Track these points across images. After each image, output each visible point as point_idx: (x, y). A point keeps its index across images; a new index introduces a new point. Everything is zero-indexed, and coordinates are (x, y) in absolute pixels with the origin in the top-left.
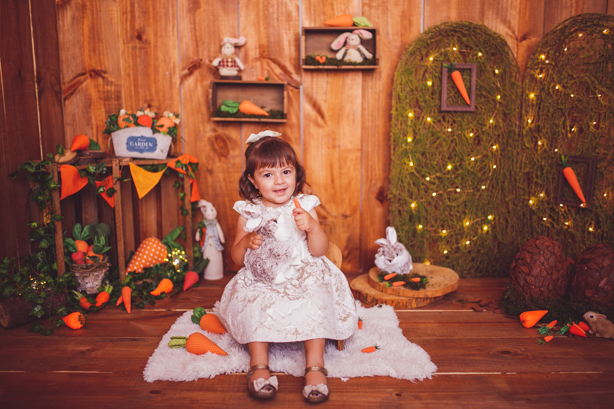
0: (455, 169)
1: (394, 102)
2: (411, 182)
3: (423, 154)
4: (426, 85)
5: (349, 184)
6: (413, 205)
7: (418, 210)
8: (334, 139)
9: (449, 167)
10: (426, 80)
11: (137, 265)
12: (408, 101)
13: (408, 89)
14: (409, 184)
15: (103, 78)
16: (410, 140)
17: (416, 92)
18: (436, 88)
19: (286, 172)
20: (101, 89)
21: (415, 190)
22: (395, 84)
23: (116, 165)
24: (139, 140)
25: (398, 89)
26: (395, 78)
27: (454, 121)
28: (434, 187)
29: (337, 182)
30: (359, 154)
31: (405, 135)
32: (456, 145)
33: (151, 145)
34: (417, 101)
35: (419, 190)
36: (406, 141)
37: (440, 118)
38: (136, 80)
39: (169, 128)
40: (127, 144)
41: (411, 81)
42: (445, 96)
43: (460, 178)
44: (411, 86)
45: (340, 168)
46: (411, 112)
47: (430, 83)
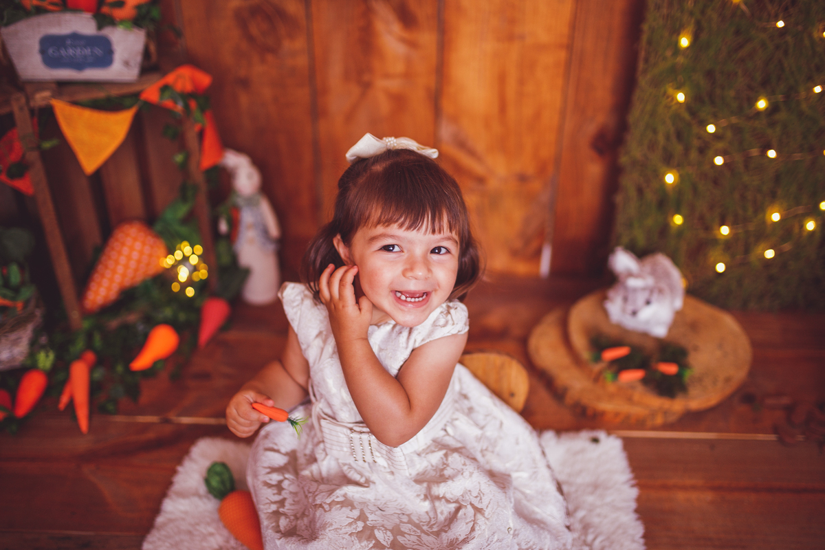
0: (773, 109)
2: (672, 130)
3: (710, 74)
5: (537, 116)
6: (670, 178)
7: (678, 188)
8: (512, 22)
9: (762, 104)
11: (103, 290)
14: (668, 138)
16: (684, 42)
21: (678, 148)
23: (21, 109)
24: (69, 42)
28: (720, 145)
29: (512, 113)
30: (563, 55)
31: (677, 32)
32: (786, 52)
33: (98, 51)
35: (687, 150)
36: (677, 43)
40: (43, 52)
43: (778, 129)
45: (521, 82)
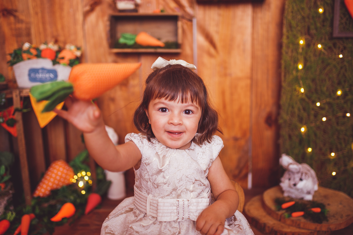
0: (345, 94)
1: (285, 30)
2: (301, 107)
3: (313, 80)
4: (317, 12)
5: (240, 109)
6: (303, 130)
7: (307, 133)
8: (225, 68)
9: (339, 93)
10: (317, 8)
12: (299, 28)
13: (299, 17)
14: (299, 110)
15: (15, 17)
16: (300, 67)
17: (307, 20)
18: (327, 15)
19: (187, 112)
20: (13, 26)
21: (305, 115)
22: (286, 12)
23: (16, 96)
24: (40, 71)
25: (290, 17)
26: (286, 7)
27: (345, 48)
28: (323, 112)
29: (228, 108)
30: (248, 82)
31: (296, 62)
32: (346, 70)
33: (52, 76)
34: (309, 29)
35: (309, 115)
36: (297, 68)
37: (331, 45)
38: (43, 17)
39: (70, 60)
40: (29, 75)
41: (303, 9)
42: (337, 23)
43: (349, 104)
44: (302, 13)
45: (232, 94)
46: (302, 39)
47: (321, 10)
